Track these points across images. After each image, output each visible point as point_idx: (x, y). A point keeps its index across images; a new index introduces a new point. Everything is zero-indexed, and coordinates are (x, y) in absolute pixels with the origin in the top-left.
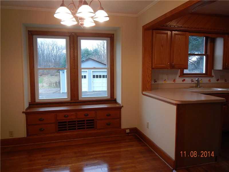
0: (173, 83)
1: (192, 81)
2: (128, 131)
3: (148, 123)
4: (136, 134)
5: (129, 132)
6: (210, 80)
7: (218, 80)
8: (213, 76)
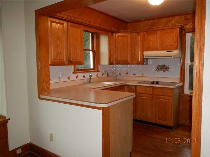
0: (68, 80)
1: (84, 77)
2: (19, 151)
3: (51, 135)
4: (31, 152)
5: (21, 152)
6: (97, 75)
7: (103, 74)
8: (100, 71)
